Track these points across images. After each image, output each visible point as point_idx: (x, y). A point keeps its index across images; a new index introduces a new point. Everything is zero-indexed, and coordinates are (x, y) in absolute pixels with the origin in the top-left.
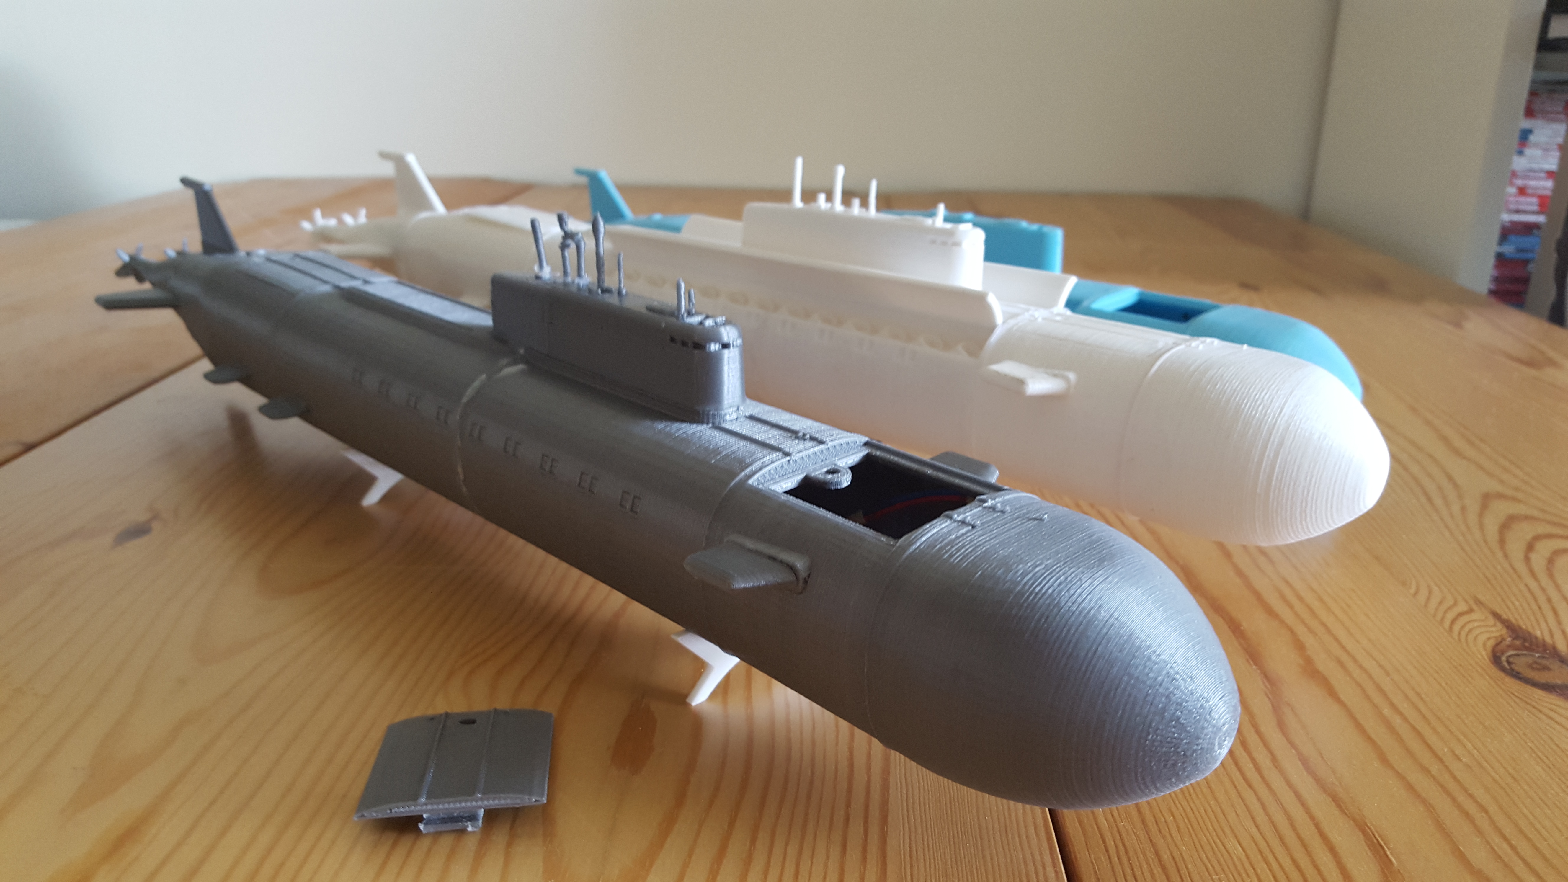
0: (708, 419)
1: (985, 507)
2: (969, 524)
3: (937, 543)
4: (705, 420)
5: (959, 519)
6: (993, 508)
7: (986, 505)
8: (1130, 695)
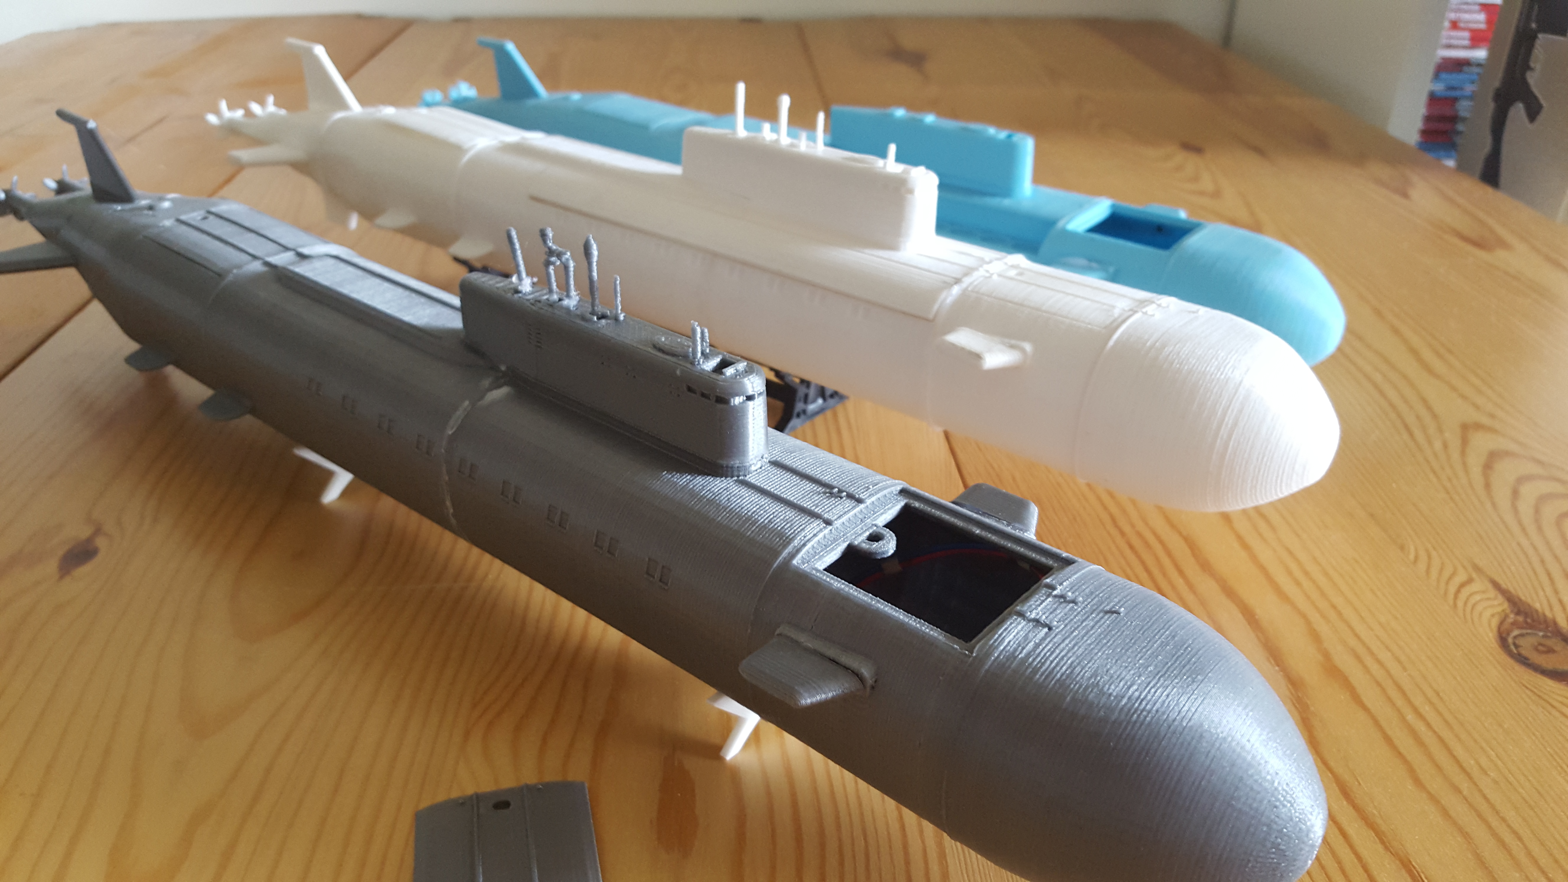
0: (733, 472)
1: (1056, 596)
2: (1045, 625)
3: (1018, 653)
4: (729, 473)
5: (1033, 616)
6: (1062, 596)
7: (1055, 593)
8: (1233, 827)
